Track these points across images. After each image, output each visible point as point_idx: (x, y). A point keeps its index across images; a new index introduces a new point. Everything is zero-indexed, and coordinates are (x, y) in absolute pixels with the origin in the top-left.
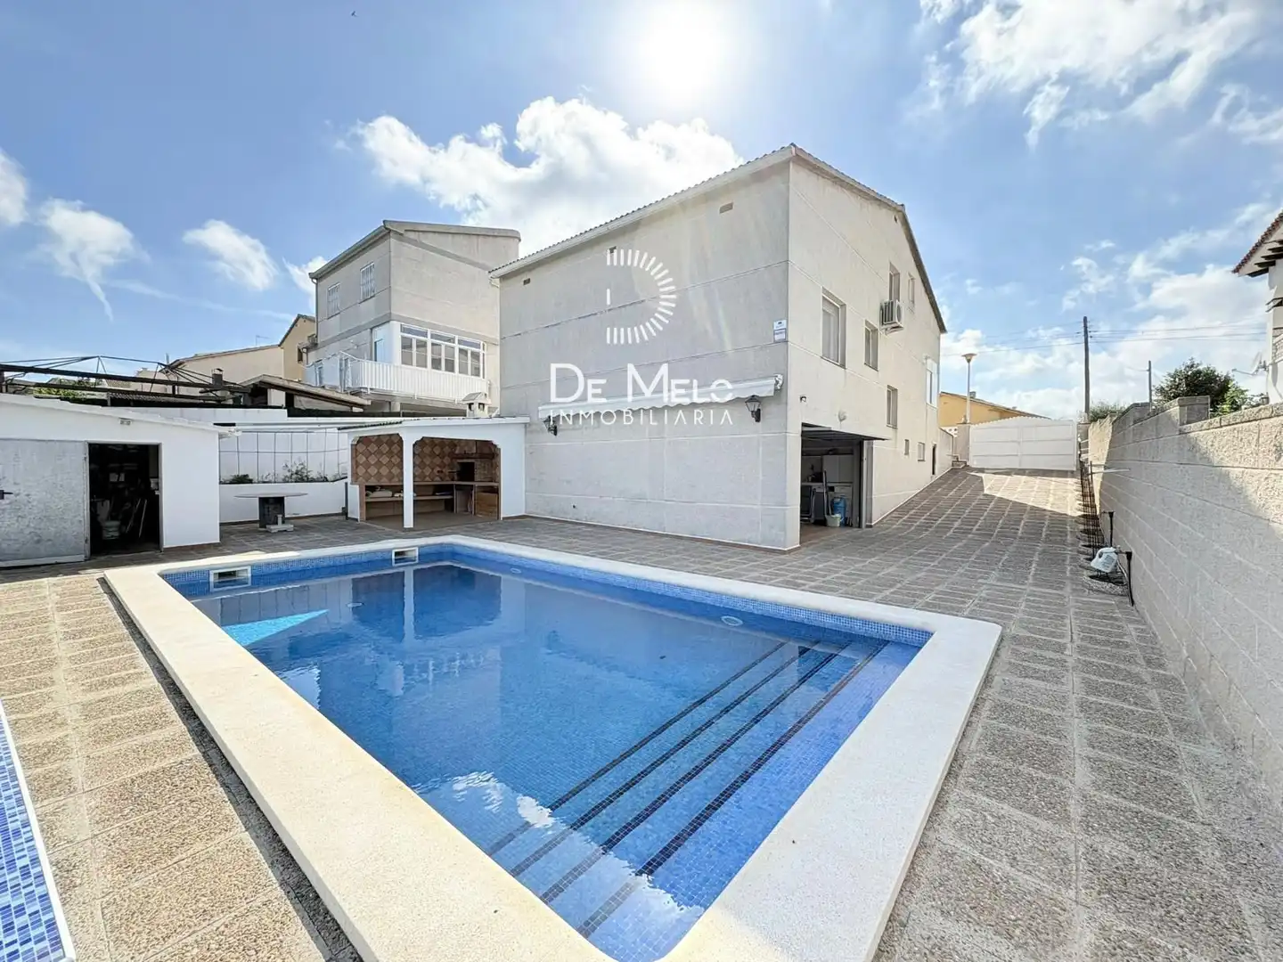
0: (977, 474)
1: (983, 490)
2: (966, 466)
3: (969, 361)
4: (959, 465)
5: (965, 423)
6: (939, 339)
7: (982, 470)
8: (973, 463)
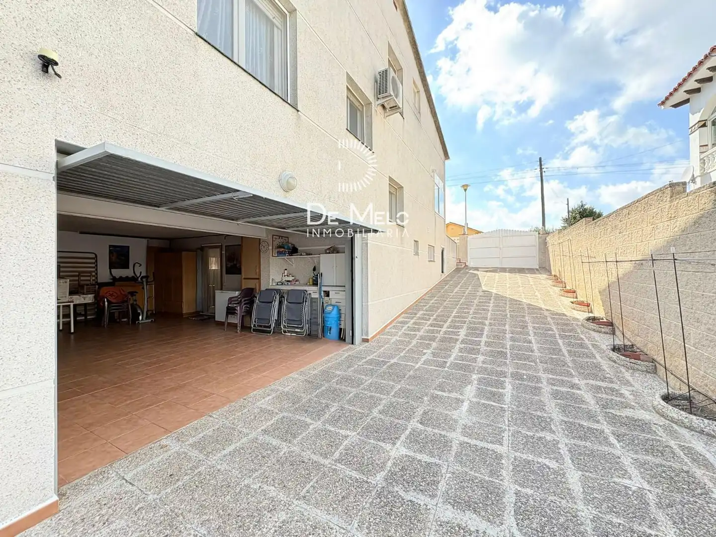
0: (474, 272)
1: (480, 286)
2: (466, 266)
3: (465, 190)
4: (461, 265)
5: (464, 234)
6: (444, 163)
7: (477, 269)
8: (471, 264)
